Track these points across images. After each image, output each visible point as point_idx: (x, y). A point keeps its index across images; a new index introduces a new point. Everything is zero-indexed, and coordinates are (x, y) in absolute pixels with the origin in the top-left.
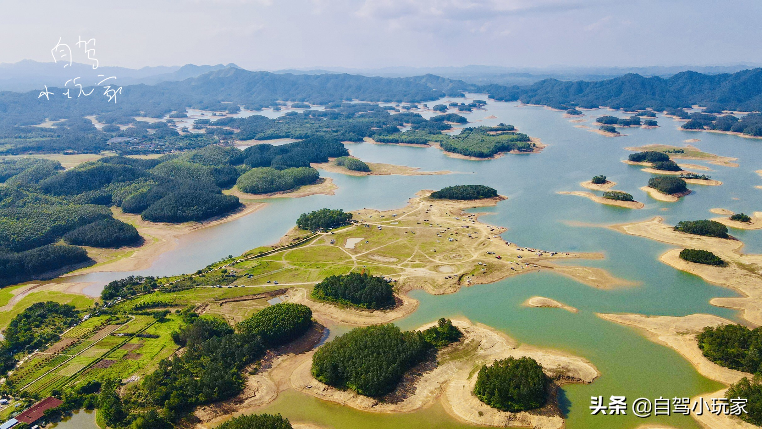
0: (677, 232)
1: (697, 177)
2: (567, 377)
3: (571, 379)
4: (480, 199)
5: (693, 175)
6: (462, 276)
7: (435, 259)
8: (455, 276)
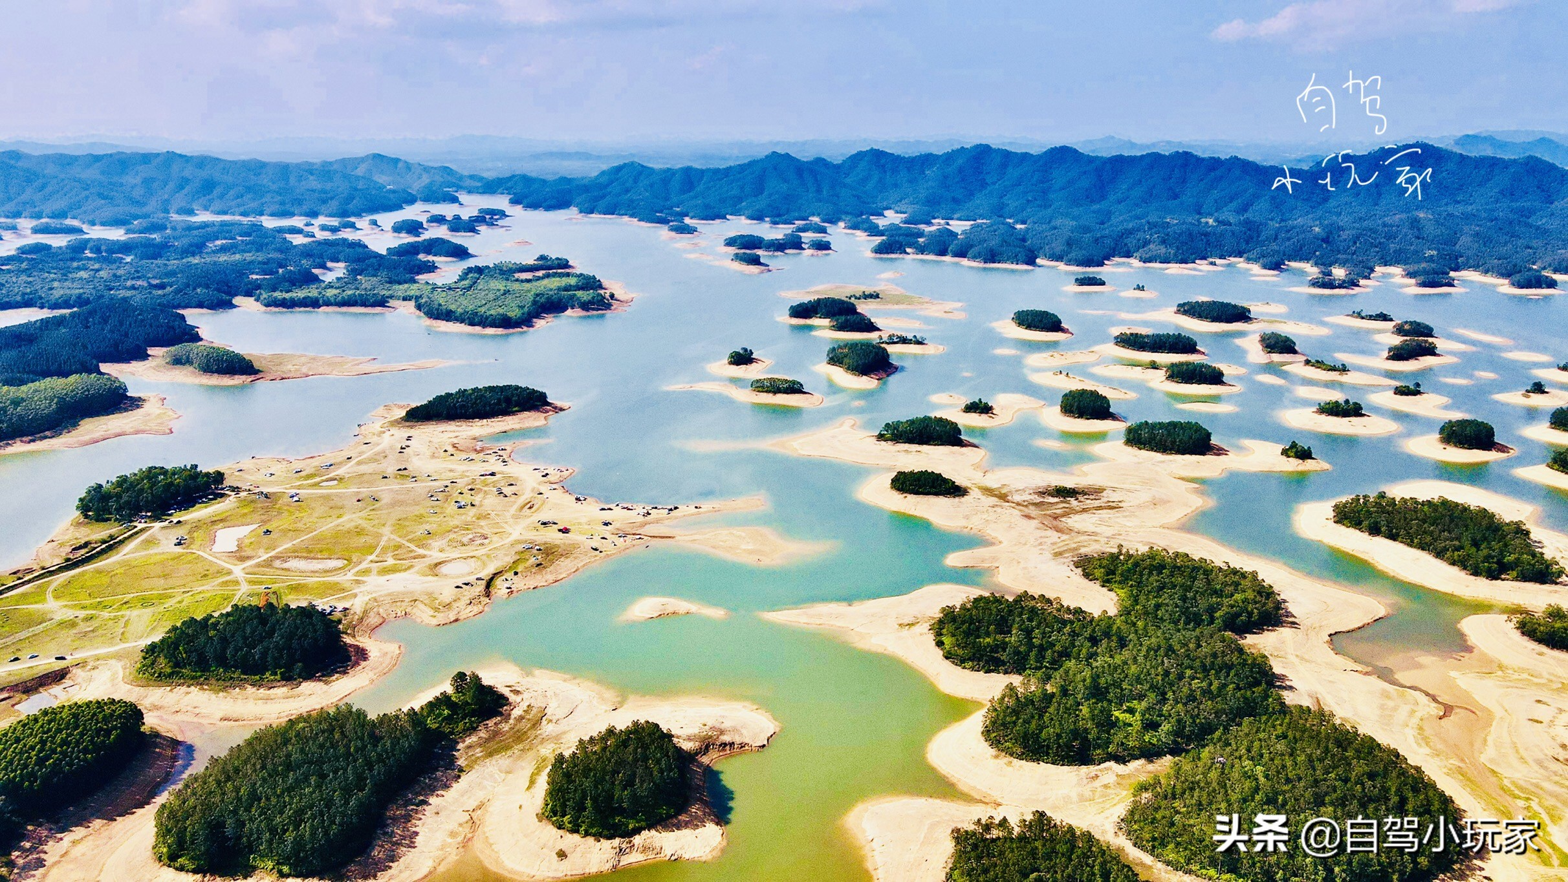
0: (883, 443)
1: (904, 341)
2: (720, 745)
3: (728, 747)
4: (513, 413)
5: (898, 337)
6: (492, 579)
7: (430, 550)
8: (478, 579)
